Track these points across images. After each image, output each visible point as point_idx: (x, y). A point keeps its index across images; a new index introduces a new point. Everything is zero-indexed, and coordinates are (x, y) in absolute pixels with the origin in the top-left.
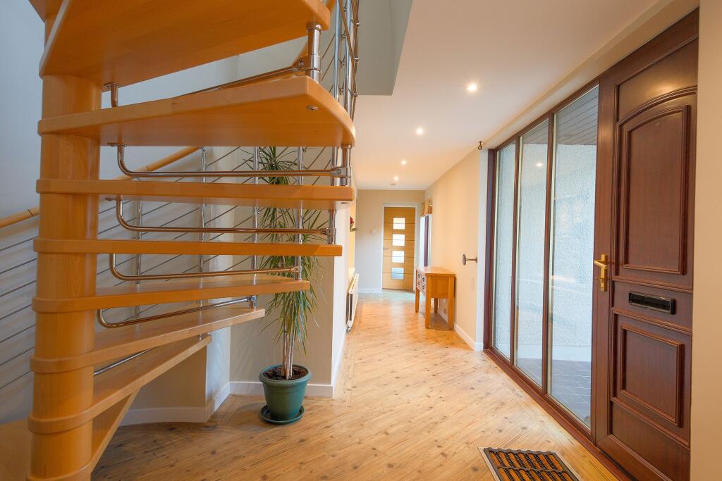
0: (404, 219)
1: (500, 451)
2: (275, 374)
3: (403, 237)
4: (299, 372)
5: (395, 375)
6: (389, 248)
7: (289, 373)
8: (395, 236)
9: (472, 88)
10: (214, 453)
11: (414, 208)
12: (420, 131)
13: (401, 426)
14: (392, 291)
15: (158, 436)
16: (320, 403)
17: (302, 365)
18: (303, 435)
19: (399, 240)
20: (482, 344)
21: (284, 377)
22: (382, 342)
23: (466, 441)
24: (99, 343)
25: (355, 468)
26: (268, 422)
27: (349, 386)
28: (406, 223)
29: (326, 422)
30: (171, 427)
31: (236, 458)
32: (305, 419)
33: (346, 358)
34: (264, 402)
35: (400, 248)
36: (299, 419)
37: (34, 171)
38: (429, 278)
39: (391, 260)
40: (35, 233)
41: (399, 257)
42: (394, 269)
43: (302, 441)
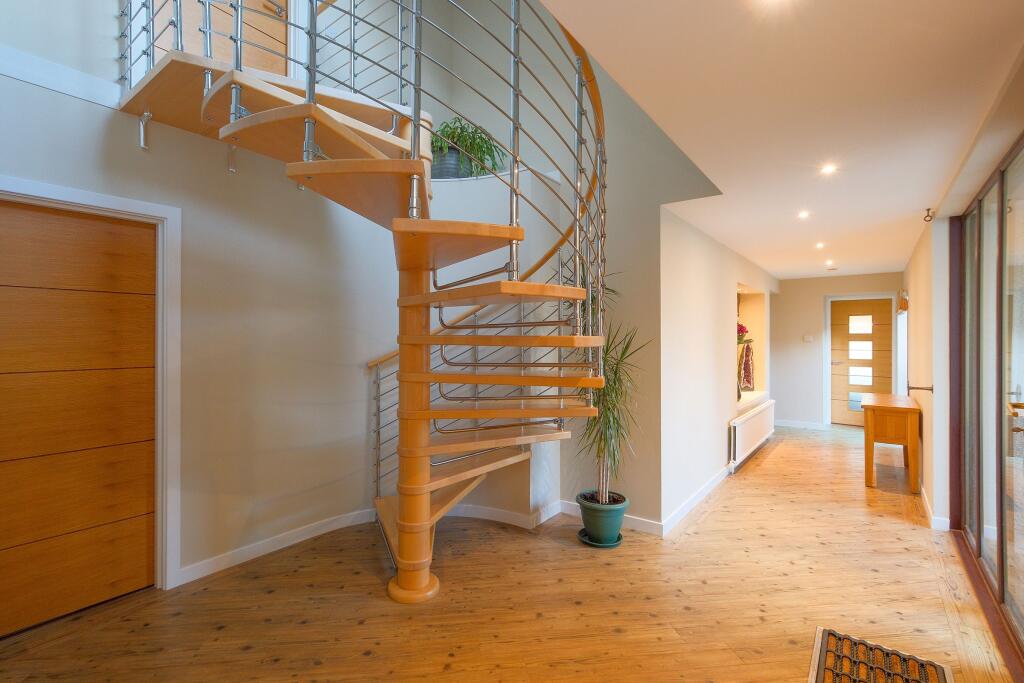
0: (870, 318)
1: (847, 638)
2: (592, 497)
3: (869, 345)
4: (616, 499)
5: (761, 532)
6: (842, 362)
7: (605, 497)
8: (853, 345)
9: (829, 169)
10: (528, 552)
11: (891, 300)
12: (804, 215)
13: (728, 581)
14: (847, 428)
15: (492, 530)
16: (646, 539)
17: (621, 493)
18: (610, 560)
19: (862, 350)
20: (948, 521)
21: (598, 502)
22: (773, 492)
23: (805, 616)
24: (433, 442)
25: (648, 598)
26: (586, 544)
27: (690, 531)
28: (875, 325)
29: (642, 556)
30: (504, 527)
31: (544, 561)
32: (622, 549)
33: (707, 502)
34: (581, 526)
35: (863, 363)
36: (617, 545)
37: (395, 330)
38: (869, 413)
39: (848, 380)
40: (396, 368)
41: (863, 376)
42: (853, 395)
43: (608, 564)
